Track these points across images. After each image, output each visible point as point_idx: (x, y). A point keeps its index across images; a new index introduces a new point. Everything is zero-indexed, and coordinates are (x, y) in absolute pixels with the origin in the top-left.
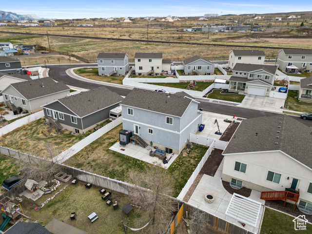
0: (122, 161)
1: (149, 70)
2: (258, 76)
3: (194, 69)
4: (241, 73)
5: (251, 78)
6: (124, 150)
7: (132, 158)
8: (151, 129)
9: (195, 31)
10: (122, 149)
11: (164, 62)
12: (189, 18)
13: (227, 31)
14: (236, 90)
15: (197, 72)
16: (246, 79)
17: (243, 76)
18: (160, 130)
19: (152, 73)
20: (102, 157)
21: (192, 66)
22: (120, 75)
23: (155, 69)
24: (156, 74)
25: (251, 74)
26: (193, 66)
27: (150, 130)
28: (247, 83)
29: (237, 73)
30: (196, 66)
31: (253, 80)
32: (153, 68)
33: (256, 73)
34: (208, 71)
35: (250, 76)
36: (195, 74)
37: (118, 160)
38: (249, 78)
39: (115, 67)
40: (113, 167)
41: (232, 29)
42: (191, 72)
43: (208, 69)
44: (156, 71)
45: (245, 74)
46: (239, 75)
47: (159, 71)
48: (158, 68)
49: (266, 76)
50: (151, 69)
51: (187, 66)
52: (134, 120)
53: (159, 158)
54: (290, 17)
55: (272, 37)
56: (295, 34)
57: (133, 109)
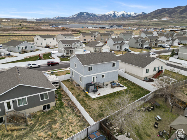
0: (110, 97)
2: (77, 45)
3: (22, 49)
4: (68, 45)
5: (74, 47)
14: (69, 54)
15: (25, 50)
17: (69, 46)
26: (22, 46)
28: (74, 50)
29: (66, 45)
30: (23, 47)
38: (72, 47)
42: (21, 51)
43: (32, 48)
46: (67, 46)
51: (17, 47)
52: (93, 74)
53: (117, 86)
54: (4, 20)
55: (15, 31)
56: (26, 29)
57: (92, 66)
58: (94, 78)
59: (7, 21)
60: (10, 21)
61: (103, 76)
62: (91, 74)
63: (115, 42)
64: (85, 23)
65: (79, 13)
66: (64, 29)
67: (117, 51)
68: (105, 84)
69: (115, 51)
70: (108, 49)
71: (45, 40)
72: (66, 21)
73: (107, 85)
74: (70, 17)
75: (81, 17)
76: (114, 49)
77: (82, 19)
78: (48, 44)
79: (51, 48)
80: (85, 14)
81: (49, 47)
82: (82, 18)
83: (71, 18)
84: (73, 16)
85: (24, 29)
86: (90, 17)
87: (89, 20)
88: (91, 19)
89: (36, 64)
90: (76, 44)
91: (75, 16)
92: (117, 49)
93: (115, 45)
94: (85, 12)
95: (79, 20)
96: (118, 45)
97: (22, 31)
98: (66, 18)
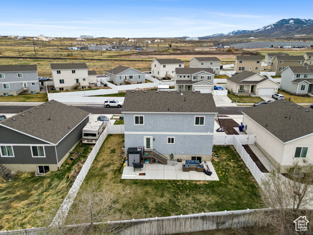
0: (156, 188)
1: (73, 83)
2: (202, 77)
3: (126, 79)
4: (184, 76)
5: (195, 80)
6: (144, 174)
7: (165, 180)
8: (171, 137)
9: (81, 49)
10: (140, 174)
11: (90, 73)
12: (64, 38)
13: (114, 50)
15: (129, 81)
16: (190, 81)
17: (186, 79)
18: (185, 136)
19: (78, 86)
20: (123, 193)
21: (123, 76)
22: (32, 92)
23: (81, 81)
24: (83, 87)
25: (194, 77)
27: (169, 139)
28: (194, 85)
29: (181, 77)
30: (127, 76)
31: (197, 82)
32: (77, 80)
33: (199, 75)
34: (140, 80)
35: (194, 79)
36: (128, 83)
37: (149, 189)
38: (193, 80)
39: (23, 82)
40: (152, 201)
41: (117, 48)
42: (123, 82)
43: (139, 78)
44: (83, 83)
45: (188, 77)
46: (183, 78)
47: (85, 84)
48: (84, 80)
49: (208, 77)
50: (75, 81)
51: (118, 76)
52: (145, 130)
53: (196, 170)
54: (156, 41)
55: (157, 54)
56: (172, 52)
57: (143, 116)
58: (148, 140)
59: (159, 41)
60: (162, 41)
61: (171, 140)
62: (141, 131)
63: (298, 76)
64: (286, 39)
65: (279, 22)
66: (229, 51)
67: (299, 95)
68: (176, 157)
69: (295, 95)
70: (273, 90)
71: (164, 66)
72: (250, 37)
73: (179, 161)
74: (259, 29)
75: (282, 28)
76: (293, 91)
77: (282, 31)
78: (168, 73)
79: (172, 80)
80: (292, 21)
81: (169, 79)
82: (284, 29)
83: (261, 32)
84: (265, 27)
85: (169, 52)
86: (302, 27)
87: (298, 33)
88: (303, 30)
89: (115, 102)
90: (200, 75)
91: (270, 28)
92: (298, 91)
93: (297, 81)
94: (292, 19)
95: (277, 34)
96: (303, 83)
97: (164, 55)
98: (252, 32)
